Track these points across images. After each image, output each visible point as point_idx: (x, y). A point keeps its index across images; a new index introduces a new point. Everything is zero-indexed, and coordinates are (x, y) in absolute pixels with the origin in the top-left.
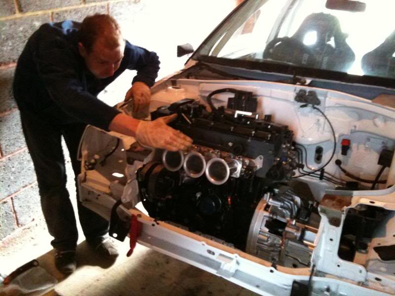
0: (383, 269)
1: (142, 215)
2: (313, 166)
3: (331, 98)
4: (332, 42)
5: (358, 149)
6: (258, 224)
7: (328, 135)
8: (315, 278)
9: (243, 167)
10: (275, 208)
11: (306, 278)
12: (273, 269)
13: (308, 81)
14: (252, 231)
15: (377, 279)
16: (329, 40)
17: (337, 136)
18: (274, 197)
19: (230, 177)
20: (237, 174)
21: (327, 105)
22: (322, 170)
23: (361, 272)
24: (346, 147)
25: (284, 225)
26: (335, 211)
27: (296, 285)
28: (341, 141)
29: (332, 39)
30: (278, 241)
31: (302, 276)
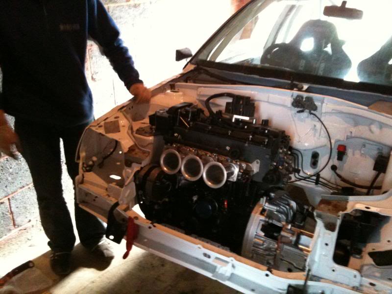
0: (377, 274)
1: (139, 218)
2: (310, 171)
3: (328, 104)
4: (329, 49)
5: (354, 155)
6: (254, 228)
7: (324, 140)
8: (310, 283)
9: (239, 171)
10: (271, 212)
11: (301, 282)
12: (268, 272)
13: (305, 87)
14: (248, 235)
15: (372, 284)
16: (326, 47)
17: (333, 141)
18: (271, 201)
19: (227, 181)
20: (234, 178)
21: (324, 111)
22: (318, 175)
23: (355, 276)
24: (342, 152)
25: (279, 229)
26: (330, 216)
27: (291, 289)
28: (336, 147)
29: (329, 45)
30: (274, 245)
31: (297, 280)
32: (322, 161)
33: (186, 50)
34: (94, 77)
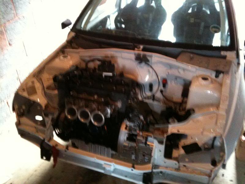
0: (187, 160)
3: (155, 58)
4: (153, 4)
5: (171, 84)
12: (133, 169)
13: (142, 47)
15: (185, 166)
16: (152, 3)
21: (153, 61)
22: (154, 96)
23: (176, 164)
24: (165, 83)
26: (160, 137)
28: (162, 81)
30: (134, 144)
32: (155, 88)
33: (68, 21)
34: (11, 43)
